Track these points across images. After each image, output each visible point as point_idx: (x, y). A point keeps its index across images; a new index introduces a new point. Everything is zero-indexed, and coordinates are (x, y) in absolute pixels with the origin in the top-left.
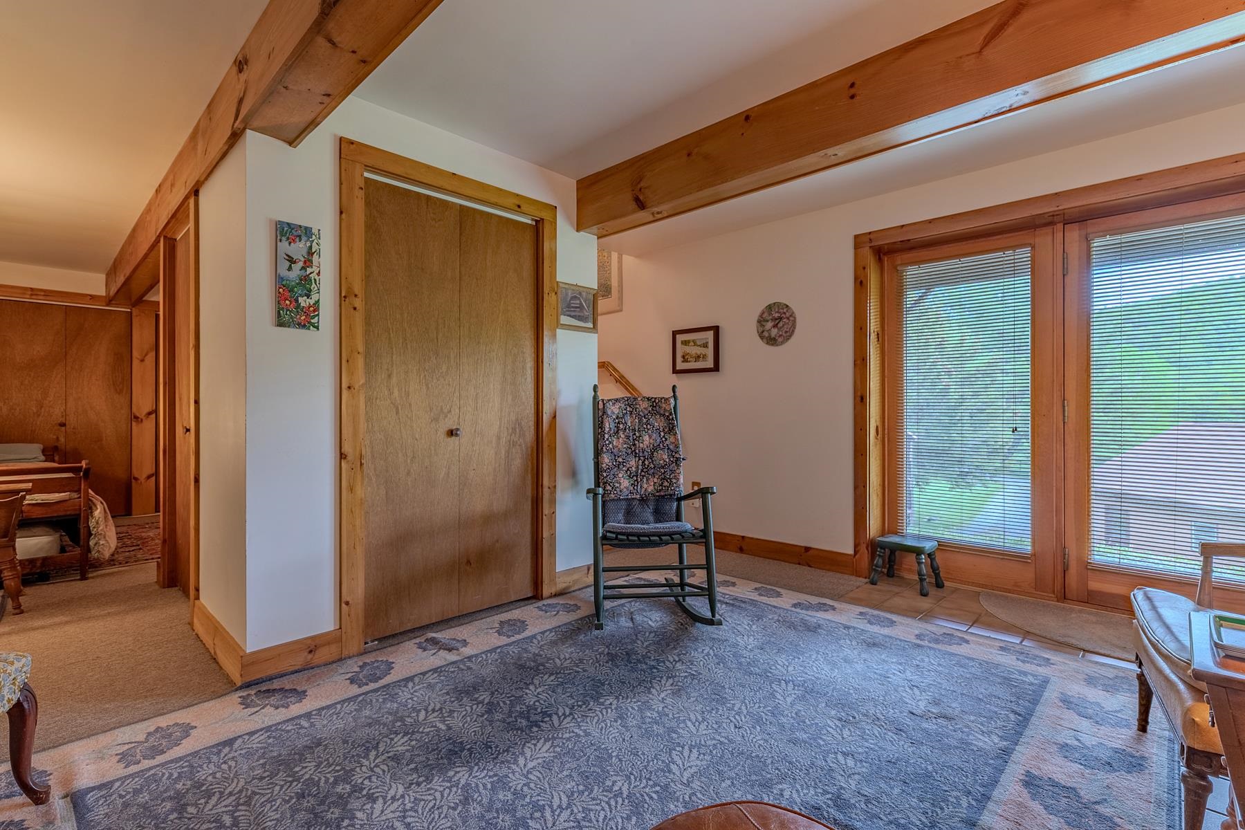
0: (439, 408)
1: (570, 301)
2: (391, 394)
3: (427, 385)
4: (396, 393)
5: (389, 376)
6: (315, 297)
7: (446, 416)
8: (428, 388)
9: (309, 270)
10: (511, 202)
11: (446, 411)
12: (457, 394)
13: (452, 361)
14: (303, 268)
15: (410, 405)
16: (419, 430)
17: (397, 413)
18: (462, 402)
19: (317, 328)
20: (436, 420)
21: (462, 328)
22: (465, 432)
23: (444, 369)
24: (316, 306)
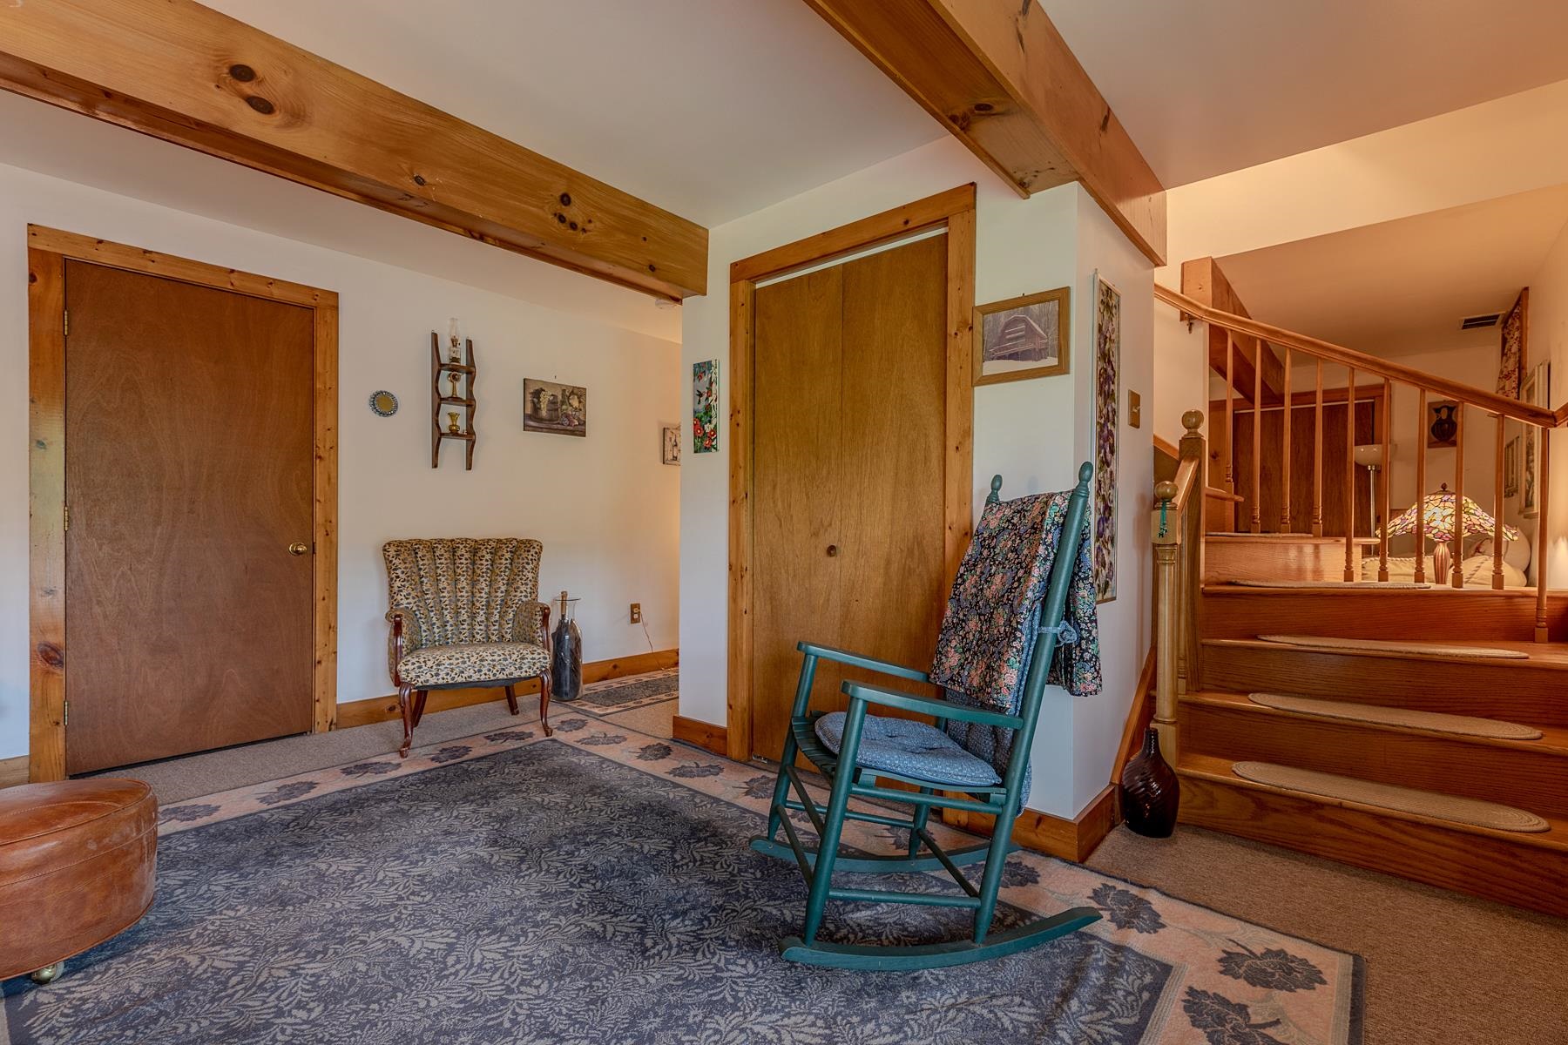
0: (819, 520)
1: (1003, 331)
2: (776, 506)
3: (807, 494)
4: (780, 504)
5: (774, 487)
6: (714, 422)
7: (826, 530)
8: (808, 498)
9: (710, 399)
10: (898, 223)
11: (826, 524)
12: (838, 503)
13: (833, 462)
14: (707, 399)
15: (792, 516)
16: (799, 546)
17: (781, 526)
18: (843, 512)
19: (716, 449)
20: (815, 534)
21: (844, 419)
22: (847, 551)
23: (824, 472)
24: (715, 430)
